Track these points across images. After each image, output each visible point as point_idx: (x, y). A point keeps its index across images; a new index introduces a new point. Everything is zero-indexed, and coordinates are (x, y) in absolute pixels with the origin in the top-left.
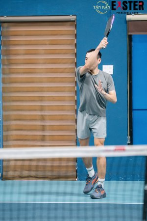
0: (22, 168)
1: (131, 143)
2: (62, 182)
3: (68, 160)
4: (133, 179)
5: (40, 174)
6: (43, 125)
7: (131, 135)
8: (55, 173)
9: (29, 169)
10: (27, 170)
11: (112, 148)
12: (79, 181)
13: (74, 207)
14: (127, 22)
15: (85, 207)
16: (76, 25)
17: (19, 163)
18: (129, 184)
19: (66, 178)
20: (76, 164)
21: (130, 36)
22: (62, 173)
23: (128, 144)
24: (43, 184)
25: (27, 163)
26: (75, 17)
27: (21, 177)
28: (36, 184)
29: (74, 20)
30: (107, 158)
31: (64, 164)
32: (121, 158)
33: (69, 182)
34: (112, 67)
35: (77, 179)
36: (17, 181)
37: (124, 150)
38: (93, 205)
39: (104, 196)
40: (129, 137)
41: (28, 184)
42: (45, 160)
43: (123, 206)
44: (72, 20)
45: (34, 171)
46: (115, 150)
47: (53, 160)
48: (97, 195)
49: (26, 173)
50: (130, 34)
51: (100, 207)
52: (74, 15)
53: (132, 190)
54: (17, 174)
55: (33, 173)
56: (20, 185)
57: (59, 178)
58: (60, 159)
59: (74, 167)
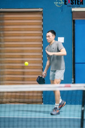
0: (11, 97)
1: (74, 83)
2: (34, 105)
3: (38, 92)
4: (75, 104)
5: (21, 100)
6: (23, 72)
7: (74, 78)
8: (30, 100)
9: (15, 97)
10: (14, 98)
11: (63, 85)
12: (44, 105)
13: (41, 120)
14: (72, 12)
15: (48, 120)
16: (42, 14)
17: (9, 94)
18: (73, 107)
19: (36, 103)
20: (42, 95)
21: (74, 21)
22: (34, 100)
23: (73, 83)
24: (23, 106)
25: (14, 94)
26: (42, 9)
27: (10, 102)
28: (19, 106)
29: (41, 11)
30: (61, 91)
31: (35, 94)
32: (68, 91)
33: (38, 105)
34: (63, 38)
35: (43, 104)
36: (8, 104)
37: (70, 87)
38: (52, 119)
39: (59, 113)
40: (73, 79)
41: (15, 106)
42: (24, 92)
43: (69, 120)
44: (40, 11)
45: (18, 98)
46: (65, 87)
47: (29, 92)
48: (54, 113)
49: (13, 100)
50: (74, 19)
51: (56, 120)
52: (42, 8)
53: (75, 110)
54: (8, 100)
55: (17, 100)
56: (10, 107)
57: (32, 103)
58: (33, 92)
59: (41, 96)
